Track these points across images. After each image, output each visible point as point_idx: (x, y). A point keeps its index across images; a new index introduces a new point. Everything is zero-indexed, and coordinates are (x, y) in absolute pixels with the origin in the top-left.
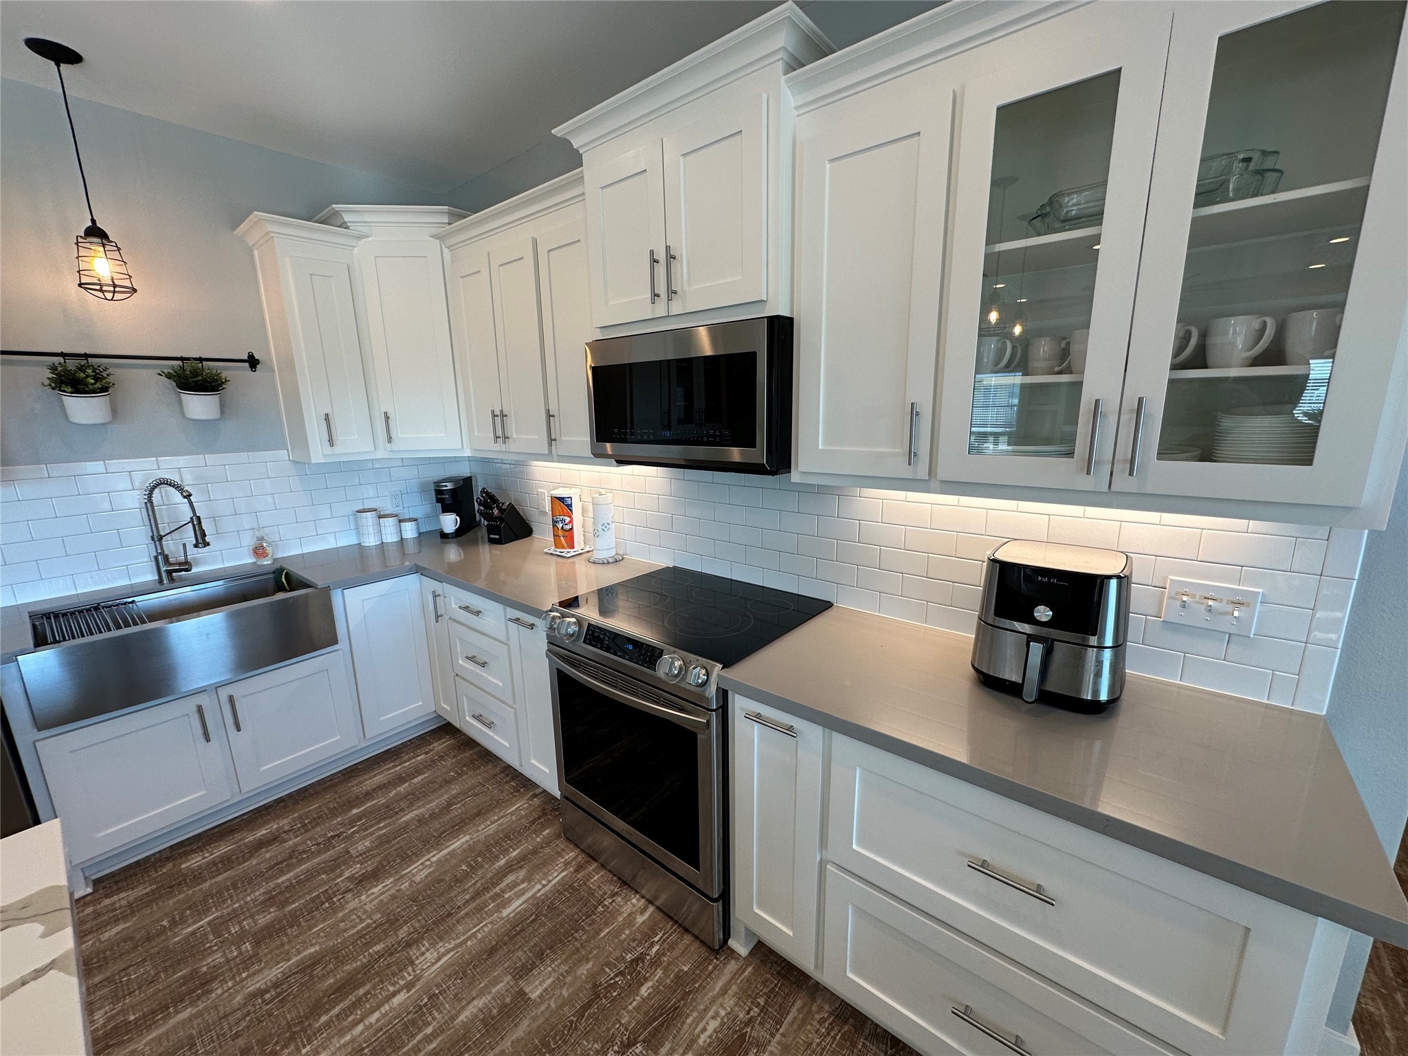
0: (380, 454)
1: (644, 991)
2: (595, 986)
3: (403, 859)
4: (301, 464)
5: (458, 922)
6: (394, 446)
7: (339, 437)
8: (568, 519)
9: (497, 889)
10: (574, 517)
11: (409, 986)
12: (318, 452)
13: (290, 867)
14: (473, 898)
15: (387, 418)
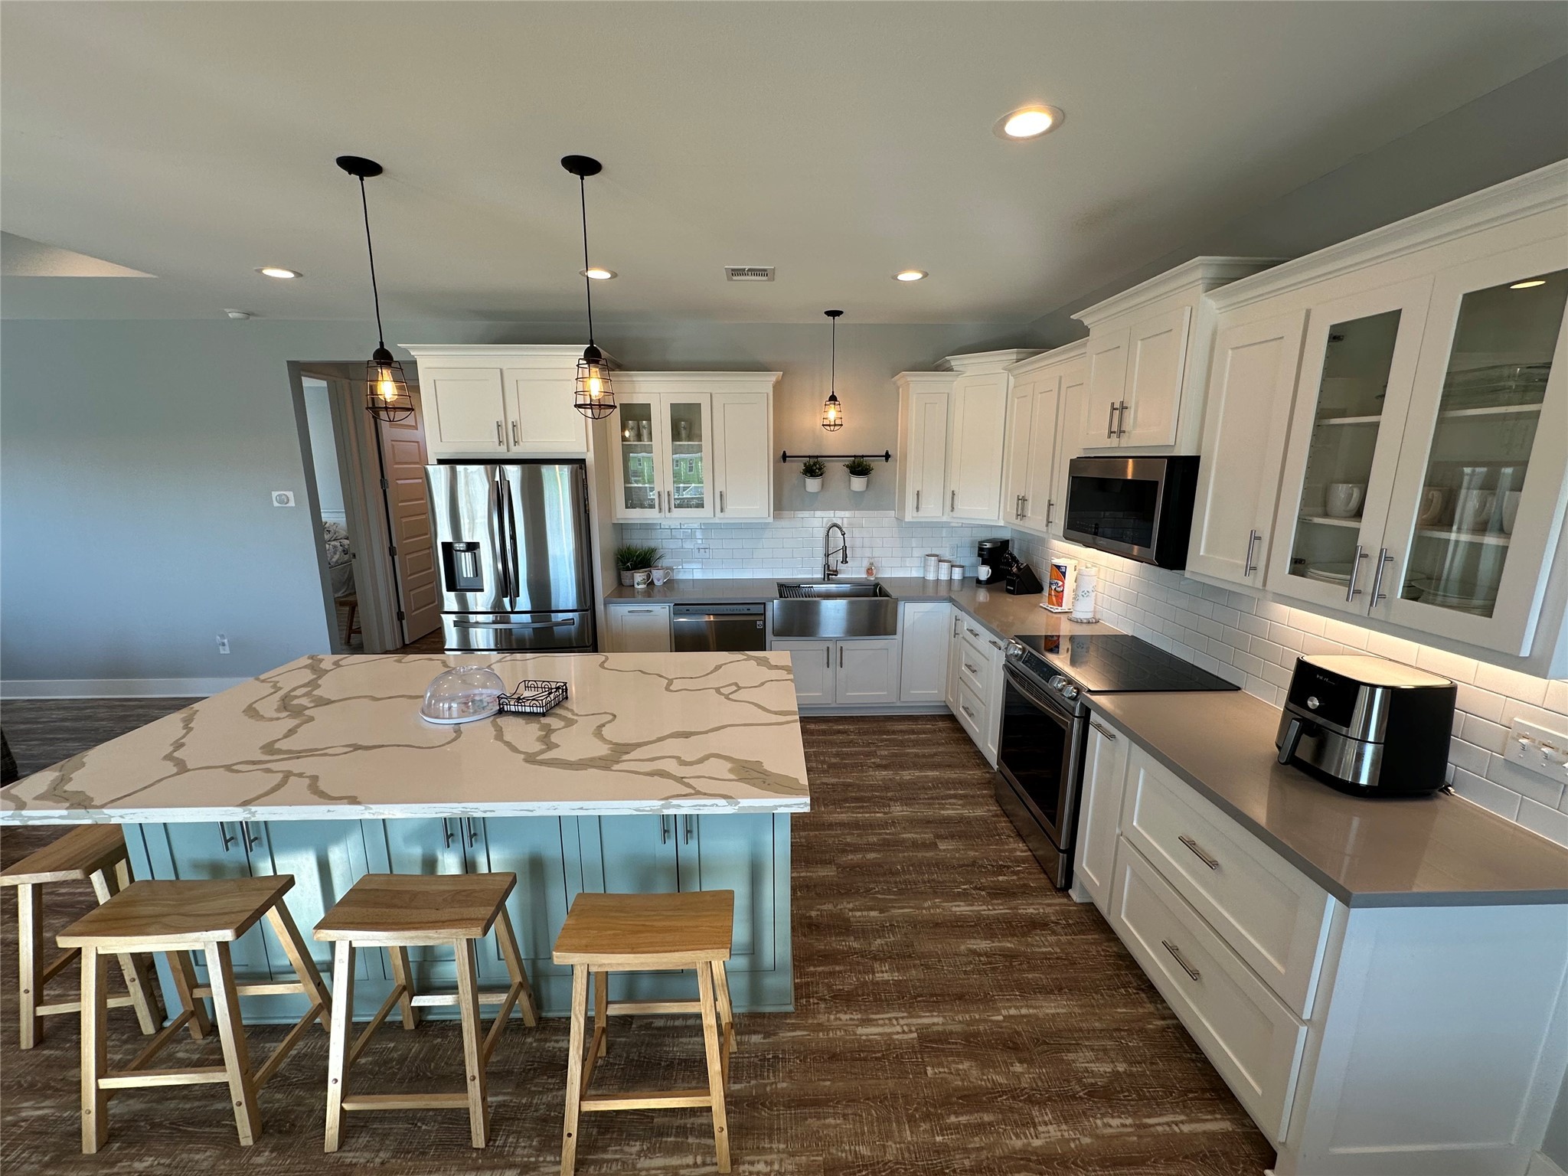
0: (944, 519)
1: (1001, 878)
2: (975, 862)
3: (901, 767)
4: (900, 520)
5: (917, 803)
6: (955, 514)
7: (923, 506)
8: (1060, 583)
9: (943, 802)
10: (1066, 582)
11: (885, 813)
12: (910, 515)
13: (849, 747)
14: (928, 799)
15: (953, 494)
